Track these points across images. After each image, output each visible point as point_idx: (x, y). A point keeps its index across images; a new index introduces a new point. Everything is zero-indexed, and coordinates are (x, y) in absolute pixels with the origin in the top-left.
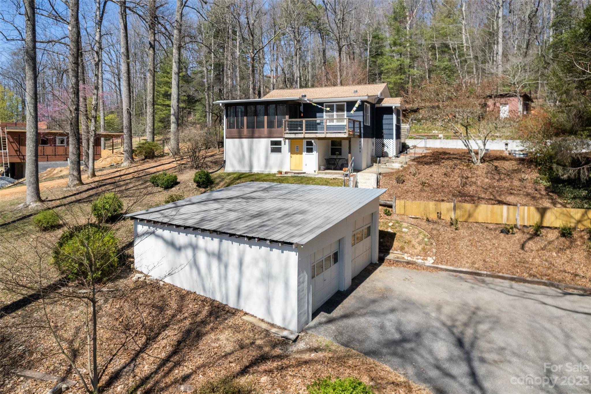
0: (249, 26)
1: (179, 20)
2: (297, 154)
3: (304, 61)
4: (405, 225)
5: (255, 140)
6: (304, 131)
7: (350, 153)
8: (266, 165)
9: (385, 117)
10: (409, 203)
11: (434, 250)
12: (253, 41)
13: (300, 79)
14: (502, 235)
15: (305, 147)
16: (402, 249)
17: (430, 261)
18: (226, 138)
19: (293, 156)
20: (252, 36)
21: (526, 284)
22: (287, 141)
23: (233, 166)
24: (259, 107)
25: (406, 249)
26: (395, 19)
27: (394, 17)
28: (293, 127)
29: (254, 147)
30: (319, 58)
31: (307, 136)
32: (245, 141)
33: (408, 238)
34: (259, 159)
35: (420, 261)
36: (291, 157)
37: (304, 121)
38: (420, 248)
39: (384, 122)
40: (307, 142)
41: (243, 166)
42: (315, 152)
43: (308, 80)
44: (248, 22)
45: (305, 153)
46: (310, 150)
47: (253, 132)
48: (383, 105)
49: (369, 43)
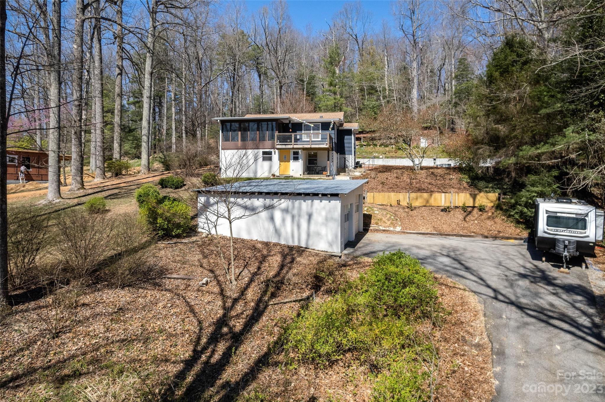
2: (285, 162)
4: (375, 209)
5: (248, 151)
6: (293, 143)
7: (328, 160)
9: (346, 137)
10: (377, 194)
11: (400, 223)
14: (442, 213)
15: (292, 156)
16: (377, 224)
17: (398, 229)
18: (222, 149)
21: (463, 238)
22: (277, 151)
24: (252, 124)
25: (380, 224)
26: (331, 63)
27: (330, 60)
28: (284, 140)
31: (295, 146)
33: (379, 217)
35: (392, 229)
36: (280, 164)
37: (293, 135)
38: (389, 223)
39: (345, 141)
40: (294, 152)
42: (301, 160)
45: (291, 161)
46: (296, 159)
47: (246, 144)
48: (345, 128)
49: (306, 83)
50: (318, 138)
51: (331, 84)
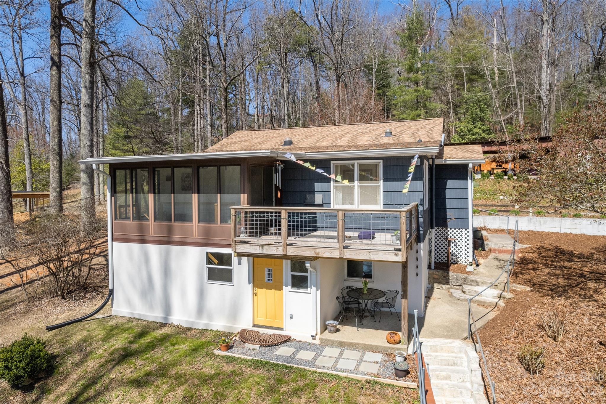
0: (220, 48)
1: (89, 19)
2: (269, 287)
3: (293, 97)
5: (175, 249)
8: (200, 310)
9: (450, 183)
12: (225, 66)
13: (289, 117)
15: (287, 274)
18: (113, 240)
19: (259, 291)
20: (225, 60)
22: (245, 260)
23: (129, 303)
24: (179, 172)
27: (409, 34)
29: (173, 265)
30: (312, 94)
31: (292, 252)
32: (154, 250)
34: (183, 294)
36: (255, 294)
37: (284, 211)
39: (449, 193)
41: (151, 307)
42: (314, 289)
43: (299, 119)
44: (219, 41)
45: (287, 289)
46: (300, 283)
47: (170, 230)
48: (449, 162)
49: (374, 71)
50: (375, 203)
51: (410, 69)
